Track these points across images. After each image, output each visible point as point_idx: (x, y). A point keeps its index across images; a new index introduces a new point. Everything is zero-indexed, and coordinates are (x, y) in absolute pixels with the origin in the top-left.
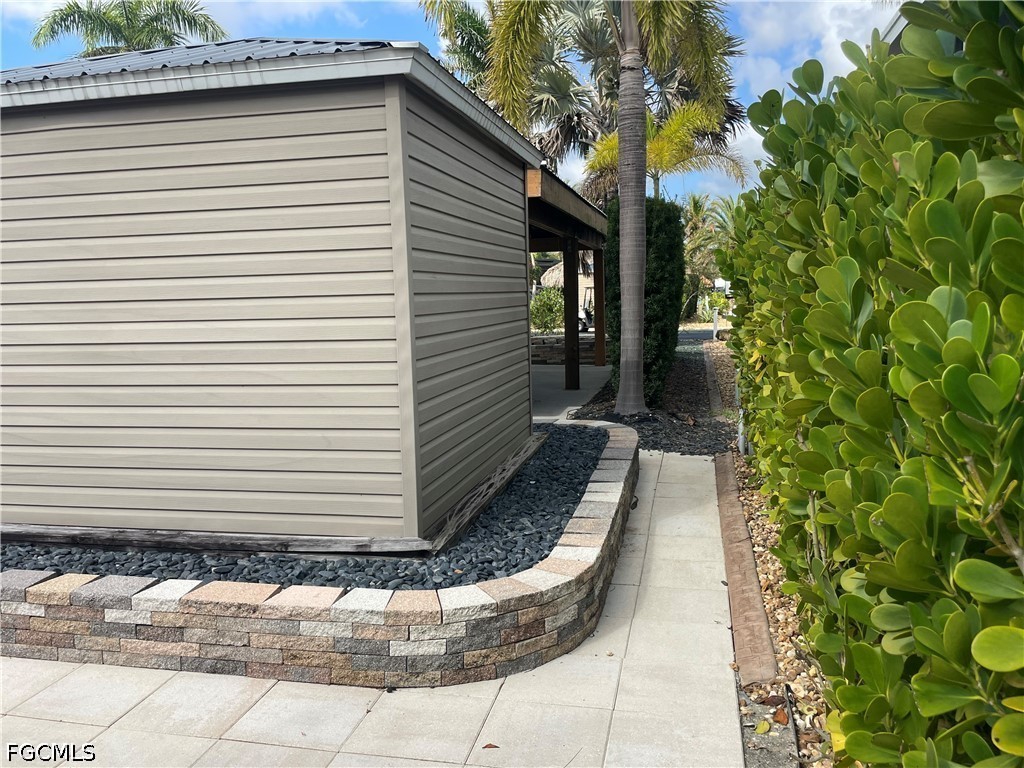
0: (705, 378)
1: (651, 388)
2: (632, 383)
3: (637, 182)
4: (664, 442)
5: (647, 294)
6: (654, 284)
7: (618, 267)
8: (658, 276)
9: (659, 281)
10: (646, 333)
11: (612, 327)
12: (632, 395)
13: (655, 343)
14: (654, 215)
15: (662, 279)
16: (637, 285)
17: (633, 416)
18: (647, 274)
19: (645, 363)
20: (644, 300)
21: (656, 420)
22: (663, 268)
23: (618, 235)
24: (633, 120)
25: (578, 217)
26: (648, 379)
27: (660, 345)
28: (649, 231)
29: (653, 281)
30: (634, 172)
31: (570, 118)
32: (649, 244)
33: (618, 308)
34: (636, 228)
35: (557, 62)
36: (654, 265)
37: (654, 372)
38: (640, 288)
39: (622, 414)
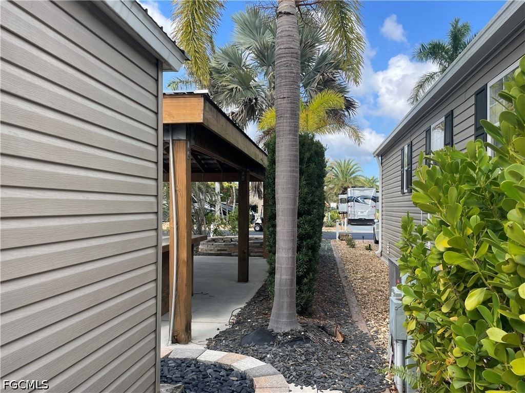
0: (338, 273)
1: (302, 298)
2: (286, 300)
3: (292, 114)
4: (318, 373)
5: (300, 215)
6: (306, 207)
7: (275, 191)
8: (309, 200)
9: (309, 204)
10: (299, 249)
11: (269, 242)
12: (285, 312)
13: (306, 259)
14: (306, 148)
15: (313, 202)
16: (292, 207)
17: (285, 334)
18: (300, 198)
19: (297, 276)
20: (297, 221)
21: (308, 339)
22: (313, 193)
23: (274, 163)
24: (289, 59)
25: (247, 153)
26: (300, 291)
27: (310, 260)
28: (301, 161)
29: (304, 204)
30: (289, 105)
31: (250, 100)
32: (301, 172)
33: (274, 226)
34: (289, 155)
35: (244, 68)
36: (306, 190)
37: (305, 284)
38: (294, 209)
39: (276, 331)
